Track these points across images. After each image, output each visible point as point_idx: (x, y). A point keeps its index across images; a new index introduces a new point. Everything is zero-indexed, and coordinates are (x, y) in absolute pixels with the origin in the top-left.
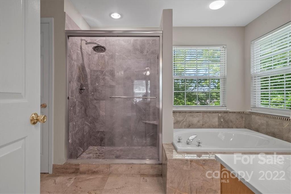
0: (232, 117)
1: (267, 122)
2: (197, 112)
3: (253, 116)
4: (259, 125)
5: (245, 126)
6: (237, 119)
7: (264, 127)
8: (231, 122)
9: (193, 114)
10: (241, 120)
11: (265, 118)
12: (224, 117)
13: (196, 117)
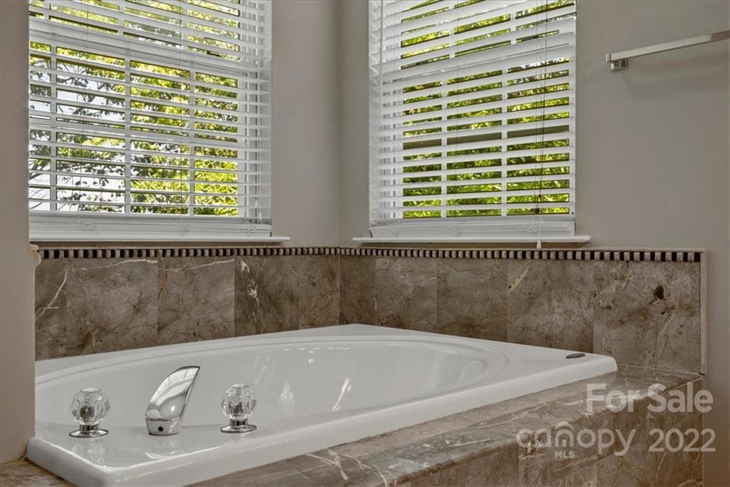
0: (295, 275)
1: (442, 279)
2: (131, 253)
3: (380, 263)
4: (407, 299)
5: (341, 314)
6: (314, 285)
7: (428, 304)
8: (292, 298)
9: (109, 263)
10: (329, 288)
11: (434, 264)
12: (262, 275)
13: (121, 280)
